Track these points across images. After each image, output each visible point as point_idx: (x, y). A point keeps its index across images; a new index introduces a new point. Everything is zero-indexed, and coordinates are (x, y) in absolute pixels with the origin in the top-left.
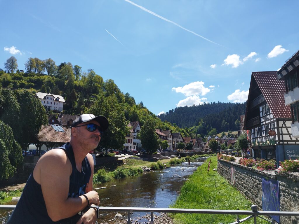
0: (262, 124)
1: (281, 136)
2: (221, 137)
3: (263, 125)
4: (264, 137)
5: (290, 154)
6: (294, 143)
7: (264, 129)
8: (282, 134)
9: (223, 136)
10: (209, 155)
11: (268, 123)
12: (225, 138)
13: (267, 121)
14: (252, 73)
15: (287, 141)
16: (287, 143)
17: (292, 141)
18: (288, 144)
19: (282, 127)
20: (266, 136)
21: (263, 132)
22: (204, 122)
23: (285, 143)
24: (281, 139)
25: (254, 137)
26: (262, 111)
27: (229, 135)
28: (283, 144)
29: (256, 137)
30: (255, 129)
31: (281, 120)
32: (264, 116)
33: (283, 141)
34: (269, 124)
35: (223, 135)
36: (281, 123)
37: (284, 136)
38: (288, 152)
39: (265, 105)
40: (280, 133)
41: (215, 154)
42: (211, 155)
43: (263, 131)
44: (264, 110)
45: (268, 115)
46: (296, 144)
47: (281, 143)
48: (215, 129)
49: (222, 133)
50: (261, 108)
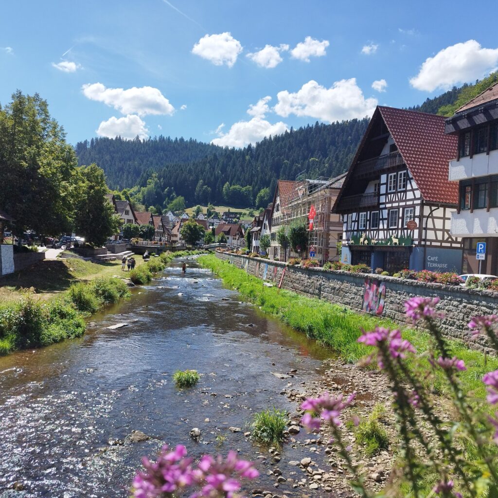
0: (381, 206)
1: (424, 231)
2: (194, 215)
3: (385, 208)
4: (383, 230)
5: (431, 262)
6: (439, 244)
7: (385, 216)
8: (426, 229)
9: (197, 215)
11: (398, 207)
12: (201, 219)
13: (396, 202)
14: (378, 107)
15: (431, 241)
16: (431, 243)
17: (437, 241)
18: (431, 246)
19: (428, 217)
20: (388, 229)
21: (381, 222)
22: (159, 179)
23: (428, 243)
25: (356, 228)
26: (386, 184)
27: (209, 214)
28: (425, 246)
29: (360, 228)
30: (361, 214)
32: (391, 193)
33: (425, 240)
34: (401, 209)
35: (198, 212)
37: (428, 231)
38: (430, 258)
39: (395, 174)
43: (383, 219)
44: (391, 182)
45: (401, 192)
46: (441, 247)
48: (183, 198)
49: (195, 208)
50: (383, 178)
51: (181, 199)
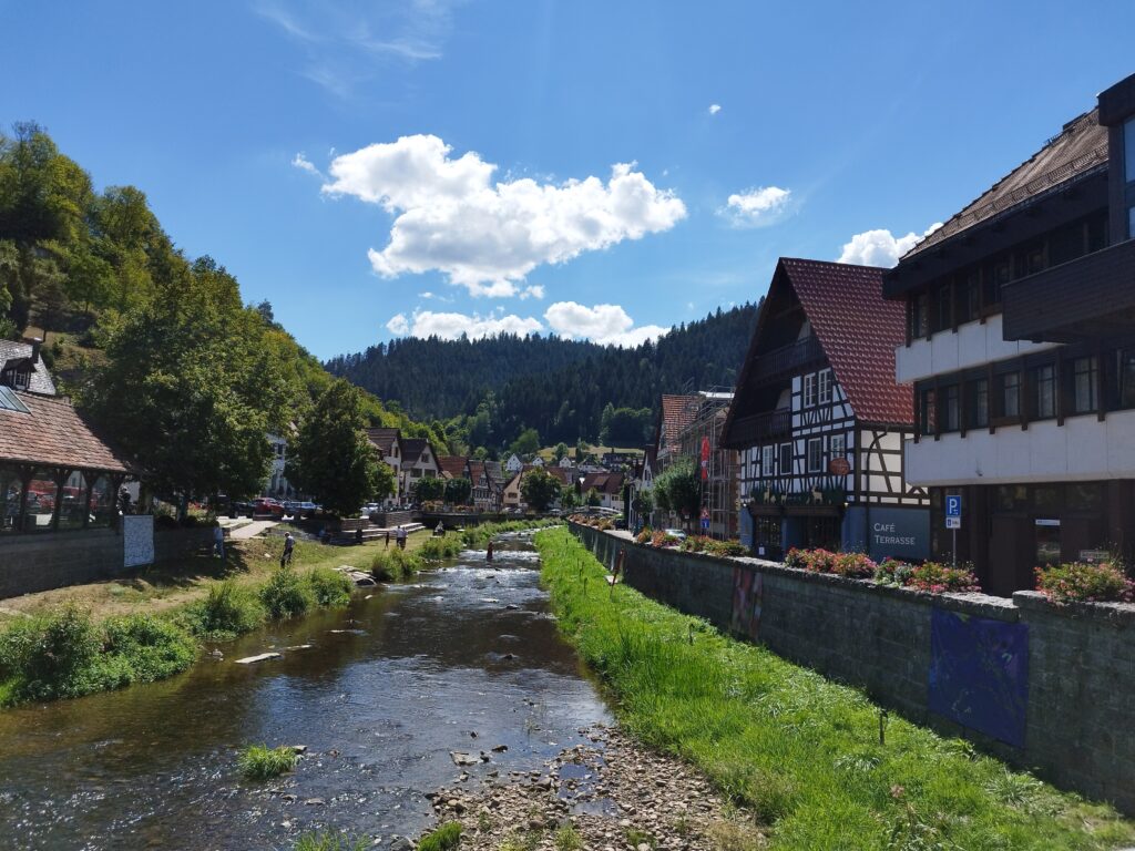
0: (796, 434)
1: (863, 477)
2: (554, 459)
3: (801, 437)
4: (800, 476)
5: (882, 533)
6: (895, 500)
7: (802, 452)
8: (868, 472)
9: (559, 460)
10: (526, 523)
11: (820, 434)
12: (565, 466)
13: (816, 425)
14: (781, 259)
15: (879, 495)
16: (879, 500)
17: (890, 494)
18: (879, 504)
19: (870, 451)
20: (807, 476)
21: (795, 462)
22: (498, 401)
23: (874, 499)
24: (863, 488)
25: (758, 476)
26: (801, 393)
27: (579, 457)
28: (867, 504)
29: (764, 475)
30: (765, 448)
31: (867, 428)
32: (808, 410)
33: (868, 493)
34: (825, 438)
35: (560, 454)
36: (867, 438)
37: (871, 477)
38: (878, 527)
39: (814, 374)
40: (863, 468)
41: (545, 520)
42: (531, 523)
43: (798, 457)
44: (808, 389)
45: (824, 407)
46: (900, 505)
47: (863, 499)
48: (536, 432)
49: (555, 448)
50: (796, 383)
51: (534, 432)
